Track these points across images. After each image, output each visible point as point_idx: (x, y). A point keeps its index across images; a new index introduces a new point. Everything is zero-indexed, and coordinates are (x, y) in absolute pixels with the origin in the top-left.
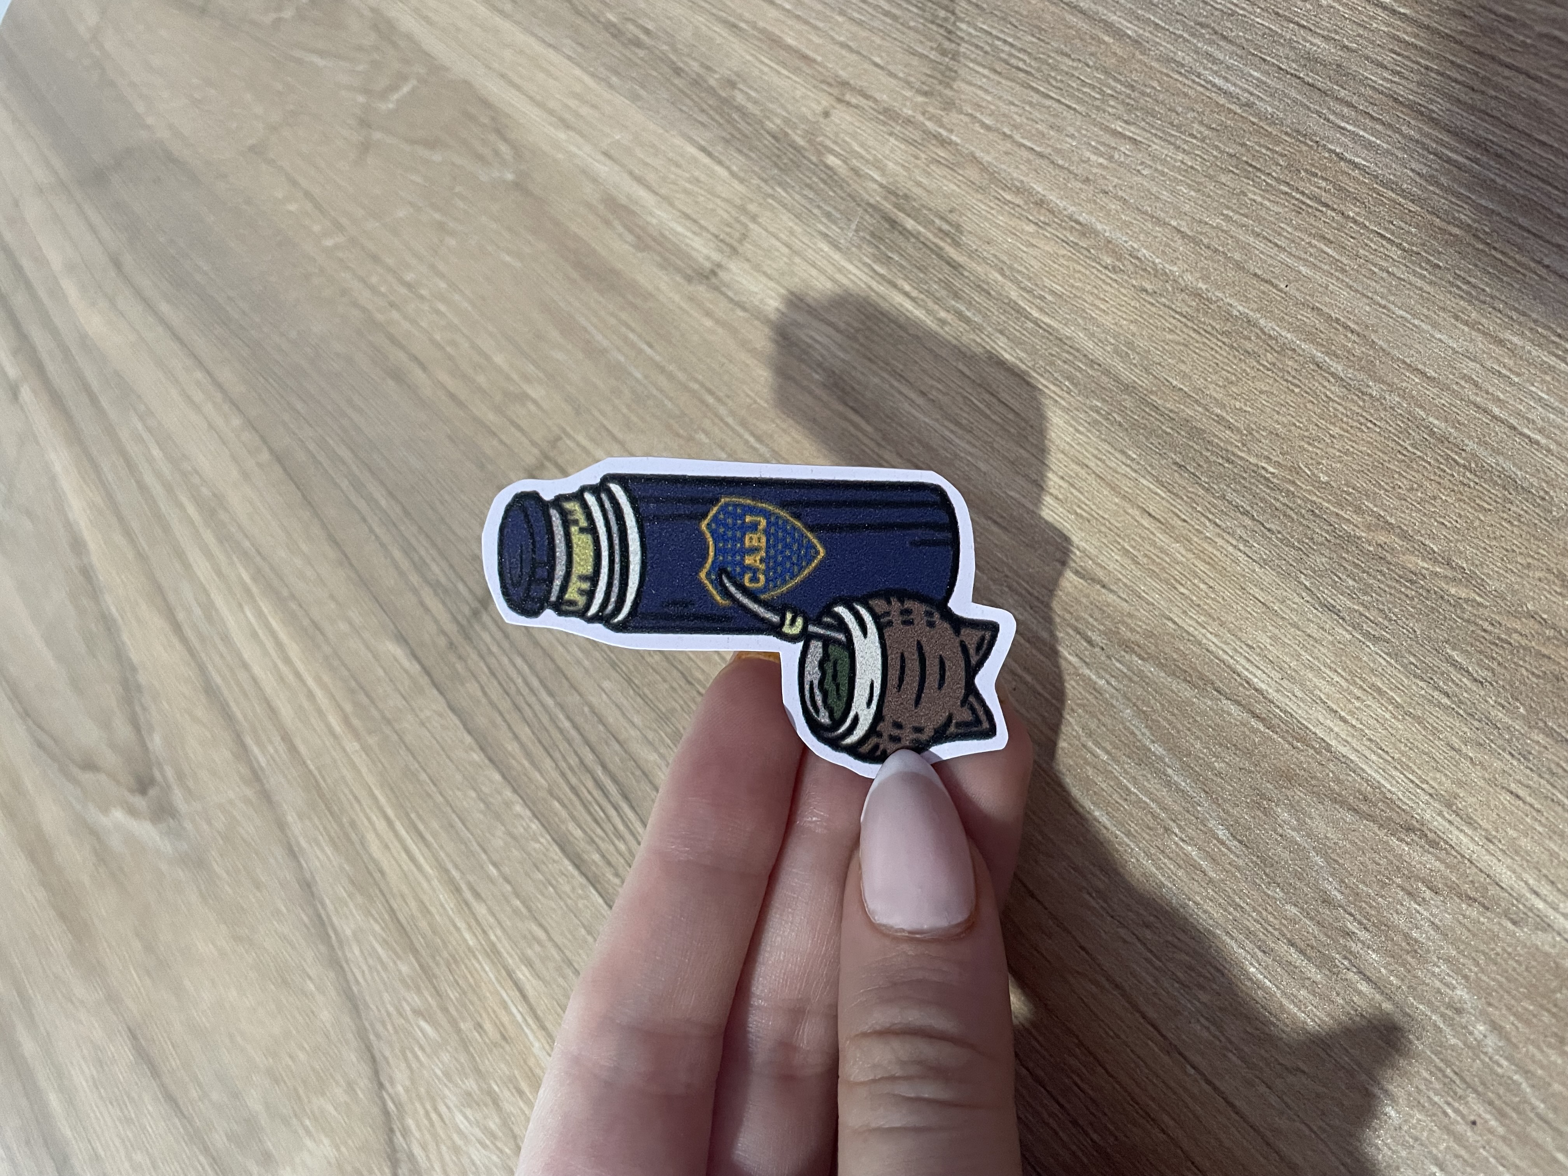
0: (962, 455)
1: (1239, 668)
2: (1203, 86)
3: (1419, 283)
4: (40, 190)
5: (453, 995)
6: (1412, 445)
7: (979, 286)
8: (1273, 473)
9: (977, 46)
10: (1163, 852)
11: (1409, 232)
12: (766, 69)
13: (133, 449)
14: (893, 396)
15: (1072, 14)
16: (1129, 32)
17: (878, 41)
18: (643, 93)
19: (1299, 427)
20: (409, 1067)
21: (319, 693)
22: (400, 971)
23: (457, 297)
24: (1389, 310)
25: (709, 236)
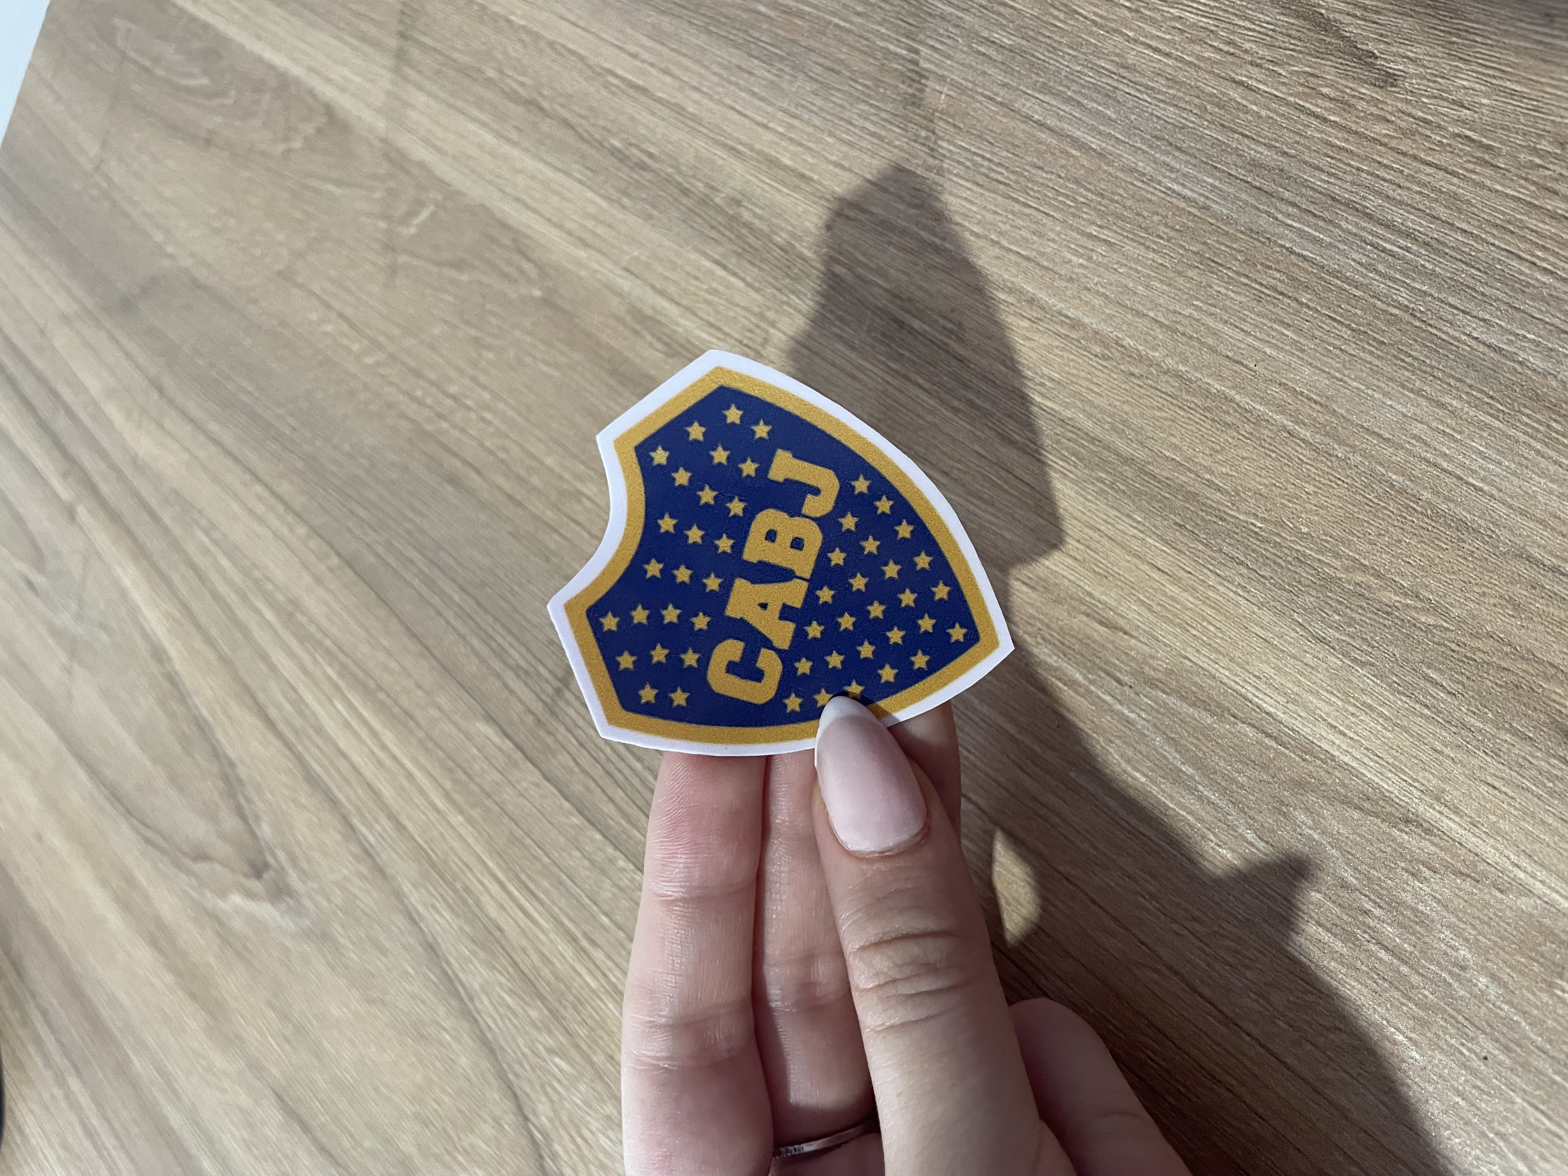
1: (1250, 696)
2: (1163, 192)
3: (1369, 358)
4: (66, 319)
5: (582, 1031)
6: (1376, 497)
7: (985, 377)
8: (1260, 528)
9: (959, 162)
11: (1355, 314)
12: (767, 188)
13: (203, 562)
15: (1041, 131)
16: (1093, 146)
18: (655, 213)
19: (1279, 487)
20: (552, 1101)
21: (418, 775)
22: (530, 1016)
23: (502, 406)
24: (1345, 382)
25: (733, 342)
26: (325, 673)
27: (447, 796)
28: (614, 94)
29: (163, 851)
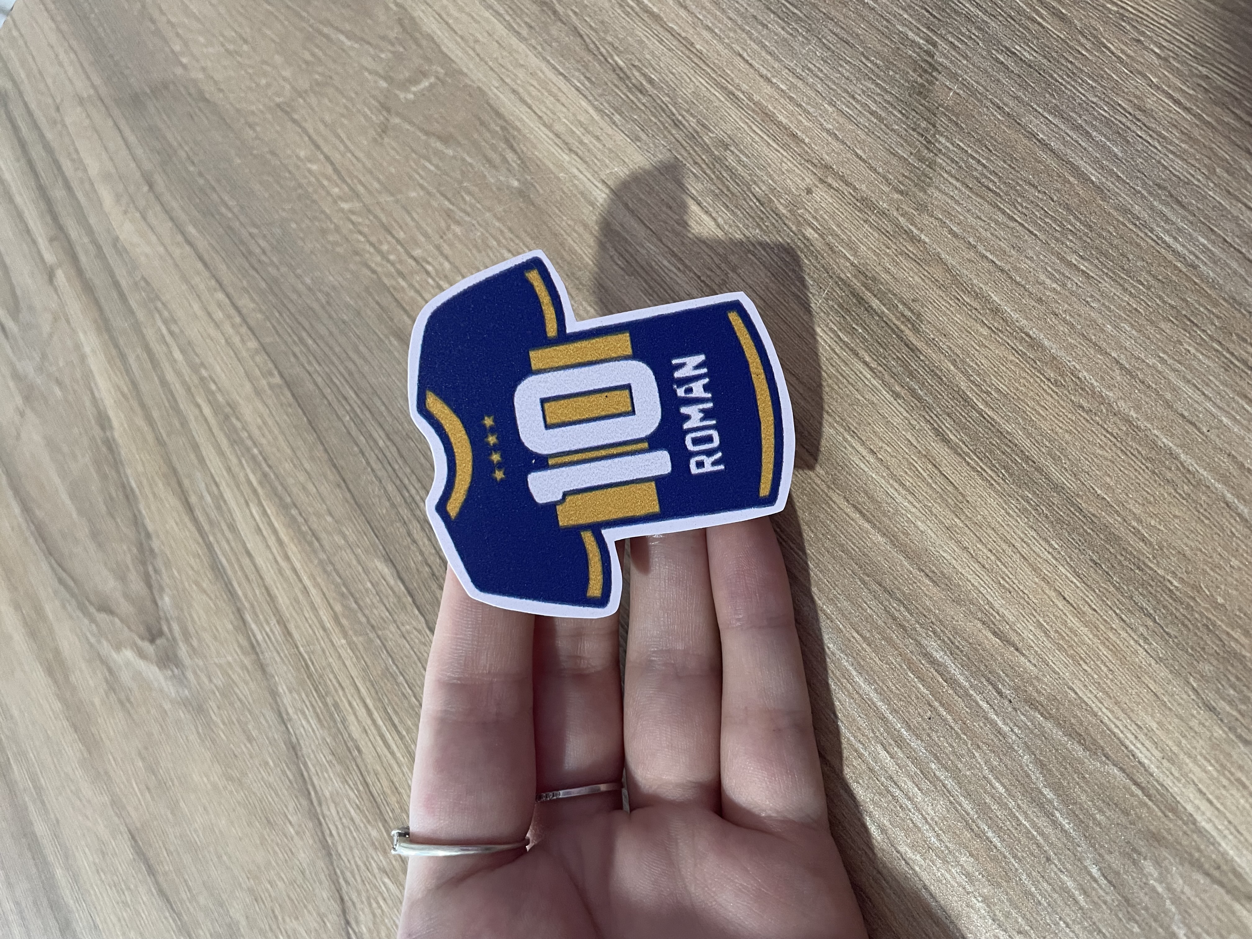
0: (904, 512)
1: (1127, 743)
2: (1152, 239)
4: (80, 100)
7: (933, 371)
8: (1175, 587)
9: (953, 160)
10: (1043, 877)
12: (757, 139)
13: (158, 349)
14: (845, 448)
15: (1043, 151)
16: (1093, 178)
17: (863, 137)
18: (643, 136)
19: (1204, 553)
21: (313, 591)
22: (370, 835)
25: (692, 275)
26: (246, 475)
27: (336, 618)
28: (628, 14)
29: (73, 595)
